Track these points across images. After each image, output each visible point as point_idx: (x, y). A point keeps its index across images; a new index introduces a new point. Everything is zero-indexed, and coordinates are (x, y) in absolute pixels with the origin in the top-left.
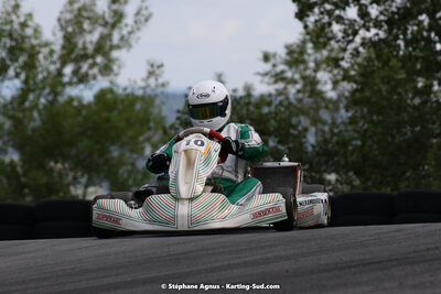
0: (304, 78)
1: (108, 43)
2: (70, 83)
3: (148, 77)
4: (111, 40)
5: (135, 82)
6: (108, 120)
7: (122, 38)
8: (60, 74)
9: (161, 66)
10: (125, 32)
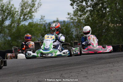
0: (78, 19)
1: (31, 11)
2: (22, 21)
3: (41, 19)
4: (32, 10)
5: (38, 20)
6: (31, 30)
7: (35, 10)
8: (20, 19)
9: (44, 17)
10: (35, 8)
